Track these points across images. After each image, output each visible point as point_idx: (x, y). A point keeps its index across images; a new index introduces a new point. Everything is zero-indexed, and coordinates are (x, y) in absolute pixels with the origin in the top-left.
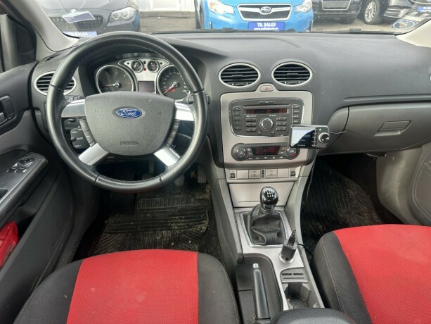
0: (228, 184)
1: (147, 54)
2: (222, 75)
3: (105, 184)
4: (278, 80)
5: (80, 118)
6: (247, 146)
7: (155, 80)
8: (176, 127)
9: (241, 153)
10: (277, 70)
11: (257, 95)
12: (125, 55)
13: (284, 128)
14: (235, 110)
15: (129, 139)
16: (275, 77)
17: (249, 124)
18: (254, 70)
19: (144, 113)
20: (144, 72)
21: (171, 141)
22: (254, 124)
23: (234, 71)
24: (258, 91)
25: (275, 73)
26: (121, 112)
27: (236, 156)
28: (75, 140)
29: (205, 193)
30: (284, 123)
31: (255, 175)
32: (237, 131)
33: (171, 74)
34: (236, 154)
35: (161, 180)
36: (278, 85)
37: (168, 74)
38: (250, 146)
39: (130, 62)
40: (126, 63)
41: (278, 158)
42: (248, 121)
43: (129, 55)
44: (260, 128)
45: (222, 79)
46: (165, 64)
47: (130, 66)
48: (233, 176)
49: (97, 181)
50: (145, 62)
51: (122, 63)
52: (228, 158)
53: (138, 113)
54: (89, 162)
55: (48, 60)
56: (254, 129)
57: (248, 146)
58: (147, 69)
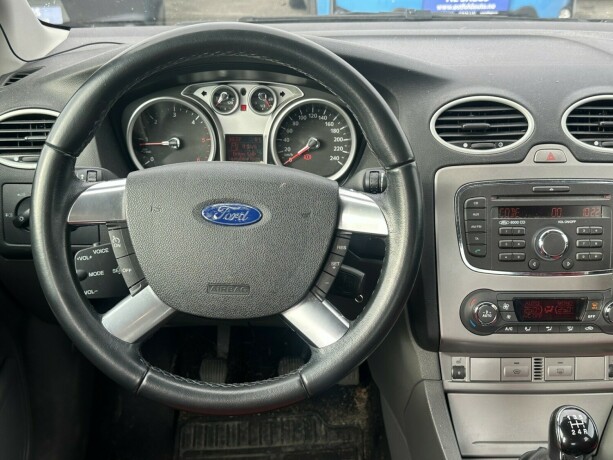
0: (446, 393)
1: (249, 73)
2: (438, 123)
3: (164, 391)
4: (578, 137)
5: (111, 224)
6: (500, 297)
7: (265, 133)
8: (342, 248)
9: (487, 315)
10: (574, 112)
11: (526, 171)
12: (198, 76)
13: (596, 254)
14: (471, 207)
15: (229, 279)
16: (570, 129)
17: (507, 242)
18: (516, 112)
19: (267, 215)
20: (240, 113)
21: (326, 283)
22: (519, 242)
23: (467, 114)
24: (528, 161)
25: (569, 120)
26: (212, 211)
27: (472, 323)
28: (85, 276)
29: (354, 410)
30: (596, 241)
31: (517, 373)
32: (476, 258)
33: (304, 118)
34: (475, 317)
35: (301, 381)
36: (579, 148)
37: (296, 119)
38: (511, 297)
39: (211, 90)
40: (198, 93)
41: (580, 328)
42: (504, 235)
43: (207, 75)
44: (535, 253)
45: (439, 131)
46: (291, 95)
47: (208, 99)
48: (459, 373)
49: (144, 382)
50: (243, 92)
51: (191, 92)
52: (450, 326)
53: (255, 216)
54: (125, 334)
55: (12, 80)
56: (519, 255)
57: (504, 297)
58: (249, 108)
